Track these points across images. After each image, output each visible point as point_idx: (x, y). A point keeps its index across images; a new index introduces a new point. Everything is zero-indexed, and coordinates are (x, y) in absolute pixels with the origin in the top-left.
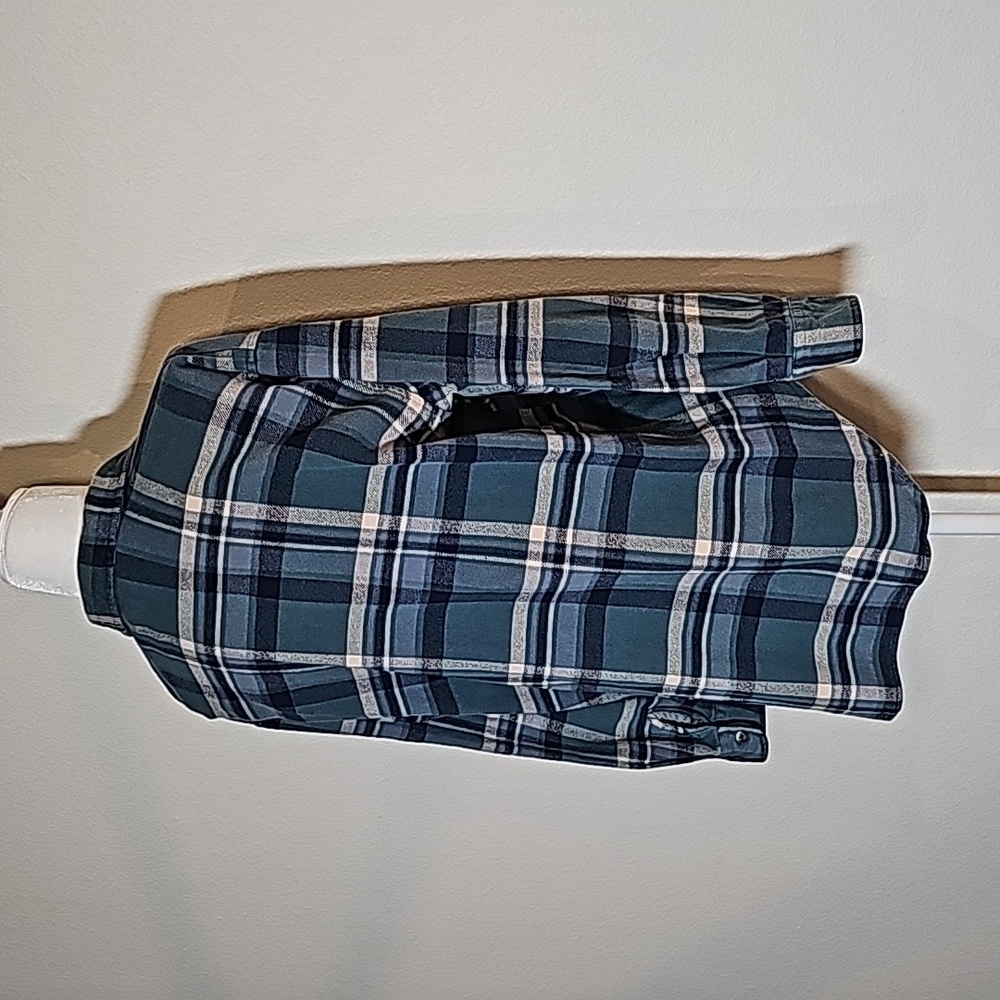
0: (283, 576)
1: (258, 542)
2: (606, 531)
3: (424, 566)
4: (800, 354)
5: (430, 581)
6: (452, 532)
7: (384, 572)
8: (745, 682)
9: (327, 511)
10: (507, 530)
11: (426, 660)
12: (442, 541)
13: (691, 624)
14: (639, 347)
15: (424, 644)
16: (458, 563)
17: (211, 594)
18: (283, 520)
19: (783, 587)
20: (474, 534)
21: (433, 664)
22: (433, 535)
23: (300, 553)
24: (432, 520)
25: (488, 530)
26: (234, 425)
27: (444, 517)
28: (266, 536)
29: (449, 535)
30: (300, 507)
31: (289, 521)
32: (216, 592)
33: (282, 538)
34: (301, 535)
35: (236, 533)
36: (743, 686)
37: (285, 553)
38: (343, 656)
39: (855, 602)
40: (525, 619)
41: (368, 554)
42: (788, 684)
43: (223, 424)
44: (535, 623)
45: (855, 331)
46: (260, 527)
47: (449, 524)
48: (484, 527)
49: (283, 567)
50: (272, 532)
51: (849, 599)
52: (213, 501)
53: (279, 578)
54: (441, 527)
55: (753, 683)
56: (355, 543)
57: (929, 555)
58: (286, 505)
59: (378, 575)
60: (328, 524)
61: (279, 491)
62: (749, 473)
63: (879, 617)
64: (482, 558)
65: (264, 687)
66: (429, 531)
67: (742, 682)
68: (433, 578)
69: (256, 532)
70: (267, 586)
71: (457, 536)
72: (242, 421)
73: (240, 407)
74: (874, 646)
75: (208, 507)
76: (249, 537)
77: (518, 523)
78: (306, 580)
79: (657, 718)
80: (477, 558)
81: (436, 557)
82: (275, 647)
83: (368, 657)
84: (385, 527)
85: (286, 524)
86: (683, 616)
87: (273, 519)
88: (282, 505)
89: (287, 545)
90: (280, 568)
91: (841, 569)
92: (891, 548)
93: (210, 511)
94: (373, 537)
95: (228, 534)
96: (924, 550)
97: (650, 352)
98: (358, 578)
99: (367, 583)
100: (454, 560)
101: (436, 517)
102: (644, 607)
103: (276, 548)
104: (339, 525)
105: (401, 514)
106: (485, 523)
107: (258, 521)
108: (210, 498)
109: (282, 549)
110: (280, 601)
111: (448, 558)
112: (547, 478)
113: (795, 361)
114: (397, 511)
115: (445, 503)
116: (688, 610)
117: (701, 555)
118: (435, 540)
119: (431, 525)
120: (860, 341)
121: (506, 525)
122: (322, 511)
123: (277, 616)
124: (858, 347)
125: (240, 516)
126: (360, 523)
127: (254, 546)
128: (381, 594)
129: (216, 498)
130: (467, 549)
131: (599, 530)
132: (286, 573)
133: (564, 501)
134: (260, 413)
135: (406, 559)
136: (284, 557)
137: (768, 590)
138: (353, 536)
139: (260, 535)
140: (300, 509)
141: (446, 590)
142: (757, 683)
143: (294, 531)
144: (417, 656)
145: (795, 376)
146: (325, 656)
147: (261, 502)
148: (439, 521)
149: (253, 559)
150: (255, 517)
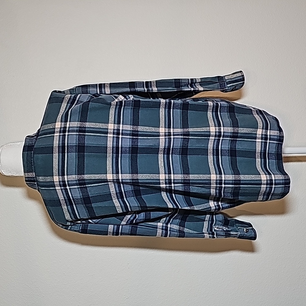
0: (85, 145)
1: (77, 133)
2: (183, 128)
3: (129, 141)
4: (228, 81)
5: (131, 144)
6: (136, 130)
7: (117, 143)
8: (237, 176)
9: (98, 124)
10: (153, 129)
11: (133, 175)
12: (133, 132)
13: (215, 159)
14: (182, 81)
15: (131, 169)
16: (139, 140)
17: (63, 154)
18: (85, 126)
19: (241, 146)
20: (143, 130)
21: (135, 176)
22: (130, 131)
23: (90, 137)
24: (130, 126)
25: (147, 129)
26: (70, 102)
27: (133, 125)
28: (80, 131)
29: (135, 131)
30: (90, 122)
31: (87, 126)
32: (65, 153)
33: (85, 132)
34: (91, 131)
35: (71, 131)
36: (237, 177)
37: (86, 136)
38: (106, 175)
39: (265, 150)
40: (163, 160)
41: (111, 137)
42: (251, 175)
43: (66, 103)
44: (166, 162)
45: (241, 74)
46: (78, 129)
47: (135, 127)
48: (145, 128)
49: (85, 142)
50: (82, 130)
51: (263, 149)
52: (64, 123)
53: (84, 146)
54: (133, 128)
55: (239, 176)
56: (107, 133)
57: (282, 131)
58: (85, 122)
59: (115, 144)
60: (98, 127)
61: (83, 118)
62: (222, 112)
63: (274, 157)
64: (146, 138)
65: (81, 195)
66: (129, 129)
67: (236, 176)
68: (132, 144)
69: (77, 130)
70: (81, 148)
71: (138, 131)
72: (72, 102)
73: (71, 98)
74: (276, 167)
75: (62, 125)
76: (74, 132)
77: (156, 127)
78: (93, 146)
79: (216, 227)
80: (145, 138)
81: (132, 139)
82: (84, 173)
83: (114, 175)
84: (116, 128)
85: (86, 127)
86: (212, 157)
87: (82, 126)
88: (84, 122)
89: (87, 134)
90: (84, 142)
91: (257, 138)
92: (270, 130)
93: (63, 126)
94: (112, 131)
95: (68, 132)
96: (280, 130)
97: (186, 82)
98: (109, 145)
99: (112, 146)
100: (138, 139)
101: (131, 125)
102: (200, 155)
103: (83, 135)
104: (102, 127)
105: (120, 124)
106: (146, 127)
107: (77, 127)
108: (63, 122)
109: (85, 135)
110: (85, 153)
111: (136, 139)
112: (162, 115)
113: (227, 83)
114: (119, 123)
115: (133, 121)
116: (213, 155)
117: (212, 131)
118: (131, 132)
119: (129, 127)
120: (243, 75)
121: (152, 128)
122: (96, 123)
123: (84, 162)
124: (243, 77)
125: (72, 126)
126: (108, 127)
127: (76, 135)
128: (116, 150)
129: (64, 122)
130: (141, 135)
131: (181, 128)
132: (86, 144)
133: (168, 120)
134: (77, 99)
135: (123, 139)
136: (85, 138)
137: (237, 148)
138: (106, 131)
139: (78, 131)
140: (90, 123)
141: (136, 147)
142: (241, 175)
143: (88, 129)
144: (129, 173)
145: (228, 87)
146: (100, 175)
147: (78, 121)
148: (132, 126)
149: (76, 139)
150: (76, 126)
